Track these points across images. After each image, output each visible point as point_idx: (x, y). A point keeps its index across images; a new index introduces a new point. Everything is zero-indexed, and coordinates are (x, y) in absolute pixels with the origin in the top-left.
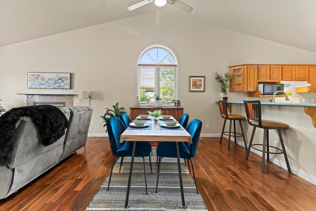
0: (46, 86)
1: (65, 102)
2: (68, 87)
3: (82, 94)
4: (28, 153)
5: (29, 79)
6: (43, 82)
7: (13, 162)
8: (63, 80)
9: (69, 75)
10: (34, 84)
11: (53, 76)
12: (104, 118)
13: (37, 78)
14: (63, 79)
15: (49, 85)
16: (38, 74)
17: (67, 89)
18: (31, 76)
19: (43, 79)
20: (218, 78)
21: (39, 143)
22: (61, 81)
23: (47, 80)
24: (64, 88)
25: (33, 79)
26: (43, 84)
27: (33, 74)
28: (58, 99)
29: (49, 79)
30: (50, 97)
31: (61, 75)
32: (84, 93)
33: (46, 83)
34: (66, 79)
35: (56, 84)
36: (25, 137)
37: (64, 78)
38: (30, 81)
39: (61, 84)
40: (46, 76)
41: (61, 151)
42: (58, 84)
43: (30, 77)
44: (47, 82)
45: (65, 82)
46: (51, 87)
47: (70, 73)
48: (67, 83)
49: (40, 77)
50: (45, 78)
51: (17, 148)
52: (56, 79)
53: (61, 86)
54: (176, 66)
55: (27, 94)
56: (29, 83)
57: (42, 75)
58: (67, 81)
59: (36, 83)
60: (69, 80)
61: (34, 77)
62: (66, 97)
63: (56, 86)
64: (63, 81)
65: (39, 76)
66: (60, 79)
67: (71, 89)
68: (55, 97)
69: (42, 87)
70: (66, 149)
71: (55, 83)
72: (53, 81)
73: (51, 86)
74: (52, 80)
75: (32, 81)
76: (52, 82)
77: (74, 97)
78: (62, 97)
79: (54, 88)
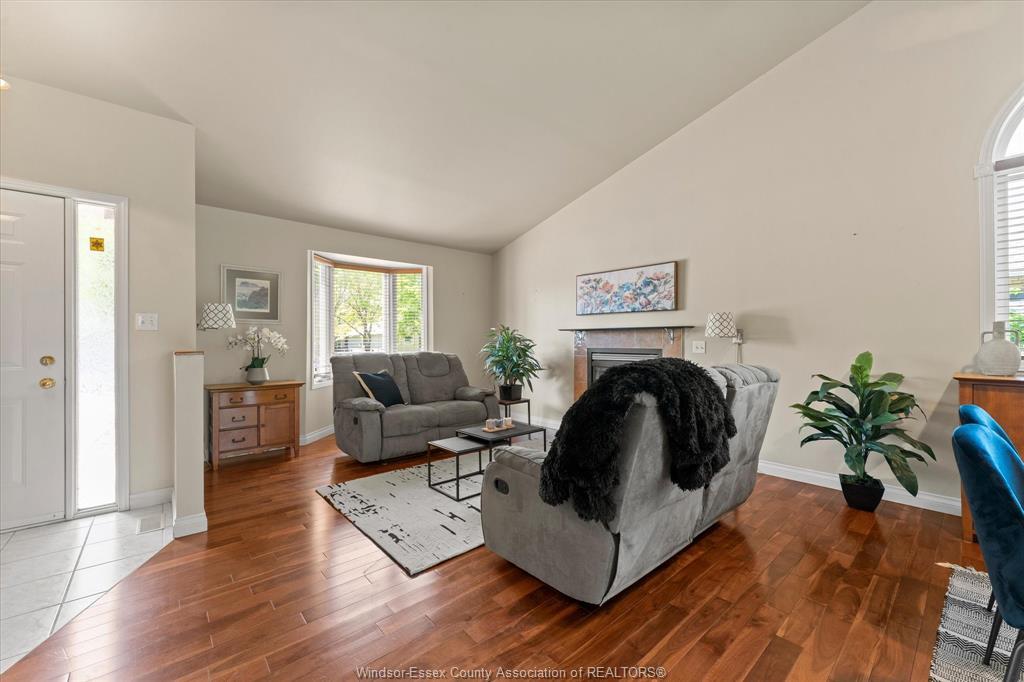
0: (616, 307)
1: (661, 350)
2: (669, 304)
3: (718, 324)
4: (644, 498)
5: (579, 292)
6: (609, 296)
7: (619, 517)
8: (655, 286)
9: (670, 269)
10: (589, 305)
11: (632, 277)
12: (806, 410)
13: (596, 289)
14: (656, 282)
15: (621, 304)
16: (597, 277)
17: (666, 310)
18: (583, 285)
19: (607, 288)
21: (664, 476)
22: (651, 287)
23: (616, 289)
24: (659, 307)
25: (587, 291)
26: (607, 302)
27: (586, 278)
28: (641, 340)
29: (621, 288)
30: (623, 336)
31: (650, 272)
32: (723, 318)
33: (614, 299)
34: (663, 281)
35: (636, 300)
36: (643, 452)
37: (658, 280)
38: (581, 297)
39: (650, 297)
40: (614, 280)
41: (699, 509)
42: (642, 299)
43: (581, 288)
44: (616, 296)
45: (661, 289)
46: (626, 309)
47: (676, 259)
48: (666, 293)
49: (601, 285)
50: (612, 286)
51: (627, 478)
52: (639, 285)
53: (649, 303)
55: (576, 331)
56: (580, 302)
57: (605, 277)
58: (667, 286)
59: (593, 300)
60: (672, 283)
61: (589, 285)
62: (664, 336)
63: (637, 305)
64: (653, 291)
65: (598, 282)
66: (648, 283)
67: (676, 309)
68: (635, 335)
69: (606, 309)
70: (710, 504)
71: (636, 296)
72: (631, 291)
73: (624, 305)
74: (628, 289)
75: (586, 297)
76: (627, 293)
77: (686, 334)
78: (653, 336)
79: (633, 311)
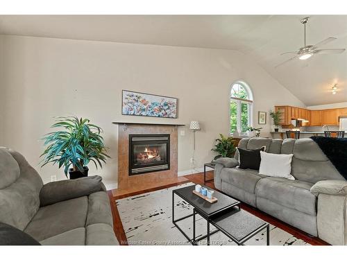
0: (149, 113)
1: (170, 134)
2: (174, 115)
5: (125, 101)
6: (145, 107)
9: (175, 101)
10: (132, 110)
11: (158, 100)
13: (137, 101)
15: (152, 112)
16: (139, 95)
17: (173, 118)
18: (128, 97)
19: (145, 102)
20: (271, 114)
23: (150, 104)
24: (170, 116)
25: (130, 101)
26: (144, 110)
27: (131, 93)
29: (153, 104)
31: (167, 100)
34: (172, 105)
35: (160, 111)
37: (170, 104)
38: (126, 104)
39: (167, 111)
40: (149, 99)
42: (163, 111)
43: (126, 98)
44: (150, 108)
45: (171, 108)
46: (155, 115)
47: (177, 97)
48: (173, 111)
49: (141, 100)
50: (148, 102)
52: (162, 104)
53: (166, 114)
54: (252, 102)
55: (120, 124)
56: (125, 107)
57: (143, 96)
58: (174, 108)
59: (135, 107)
60: (176, 107)
61: (132, 98)
62: (170, 128)
63: (161, 114)
64: (168, 108)
65: (139, 98)
66: (166, 105)
67: (176, 118)
68: (158, 128)
69: (144, 113)
71: (160, 109)
72: (158, 107)
73: (154, 113)
74: (157, 105)
75: (130, 104)
76: (156, 107)
77: (178, 128)
78: (166, 128)
79: (159, 116)
